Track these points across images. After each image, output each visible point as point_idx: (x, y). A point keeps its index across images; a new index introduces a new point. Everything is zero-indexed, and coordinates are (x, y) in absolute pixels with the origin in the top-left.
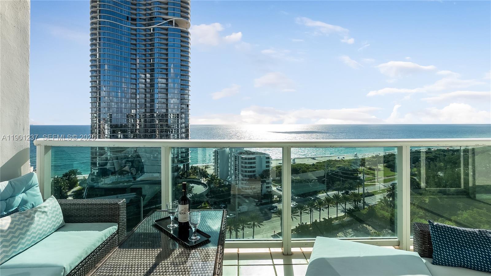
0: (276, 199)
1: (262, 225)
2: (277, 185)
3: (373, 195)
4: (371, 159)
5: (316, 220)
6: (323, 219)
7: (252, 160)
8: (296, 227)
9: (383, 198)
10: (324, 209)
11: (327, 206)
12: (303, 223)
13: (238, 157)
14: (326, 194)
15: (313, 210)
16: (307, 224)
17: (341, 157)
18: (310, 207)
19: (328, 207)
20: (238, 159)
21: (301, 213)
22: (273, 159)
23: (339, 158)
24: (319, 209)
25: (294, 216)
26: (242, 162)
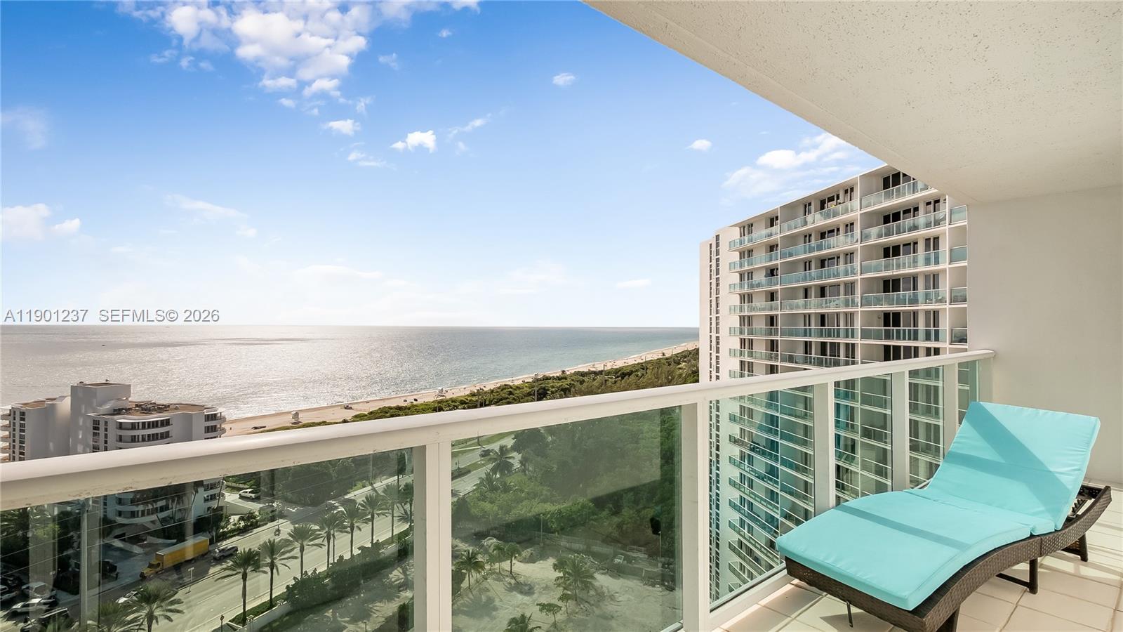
0: (235, 525)
1: (178, 611)
2: (241, 486)
3: (469, 472)
4: (469, 398)
5: (341, 557)
6: (359, 549)
7: (157, 426)
8: (288, 587)
9: (484, 476)
10: (361, 527)
11: (369, 516)
12: (306, 572)
13: (106, 423)
14: (370, 488)
15: (333, 535)
16: (317, 572)
17: (410, 399)
18: (327, 529)
19: (372, 519)
20: (106, 430)
21: (302, 550)
22: (227, 419)
23: (405, 401)
24: (349, 529)
25: (283, 562)
26: (121, 436)
